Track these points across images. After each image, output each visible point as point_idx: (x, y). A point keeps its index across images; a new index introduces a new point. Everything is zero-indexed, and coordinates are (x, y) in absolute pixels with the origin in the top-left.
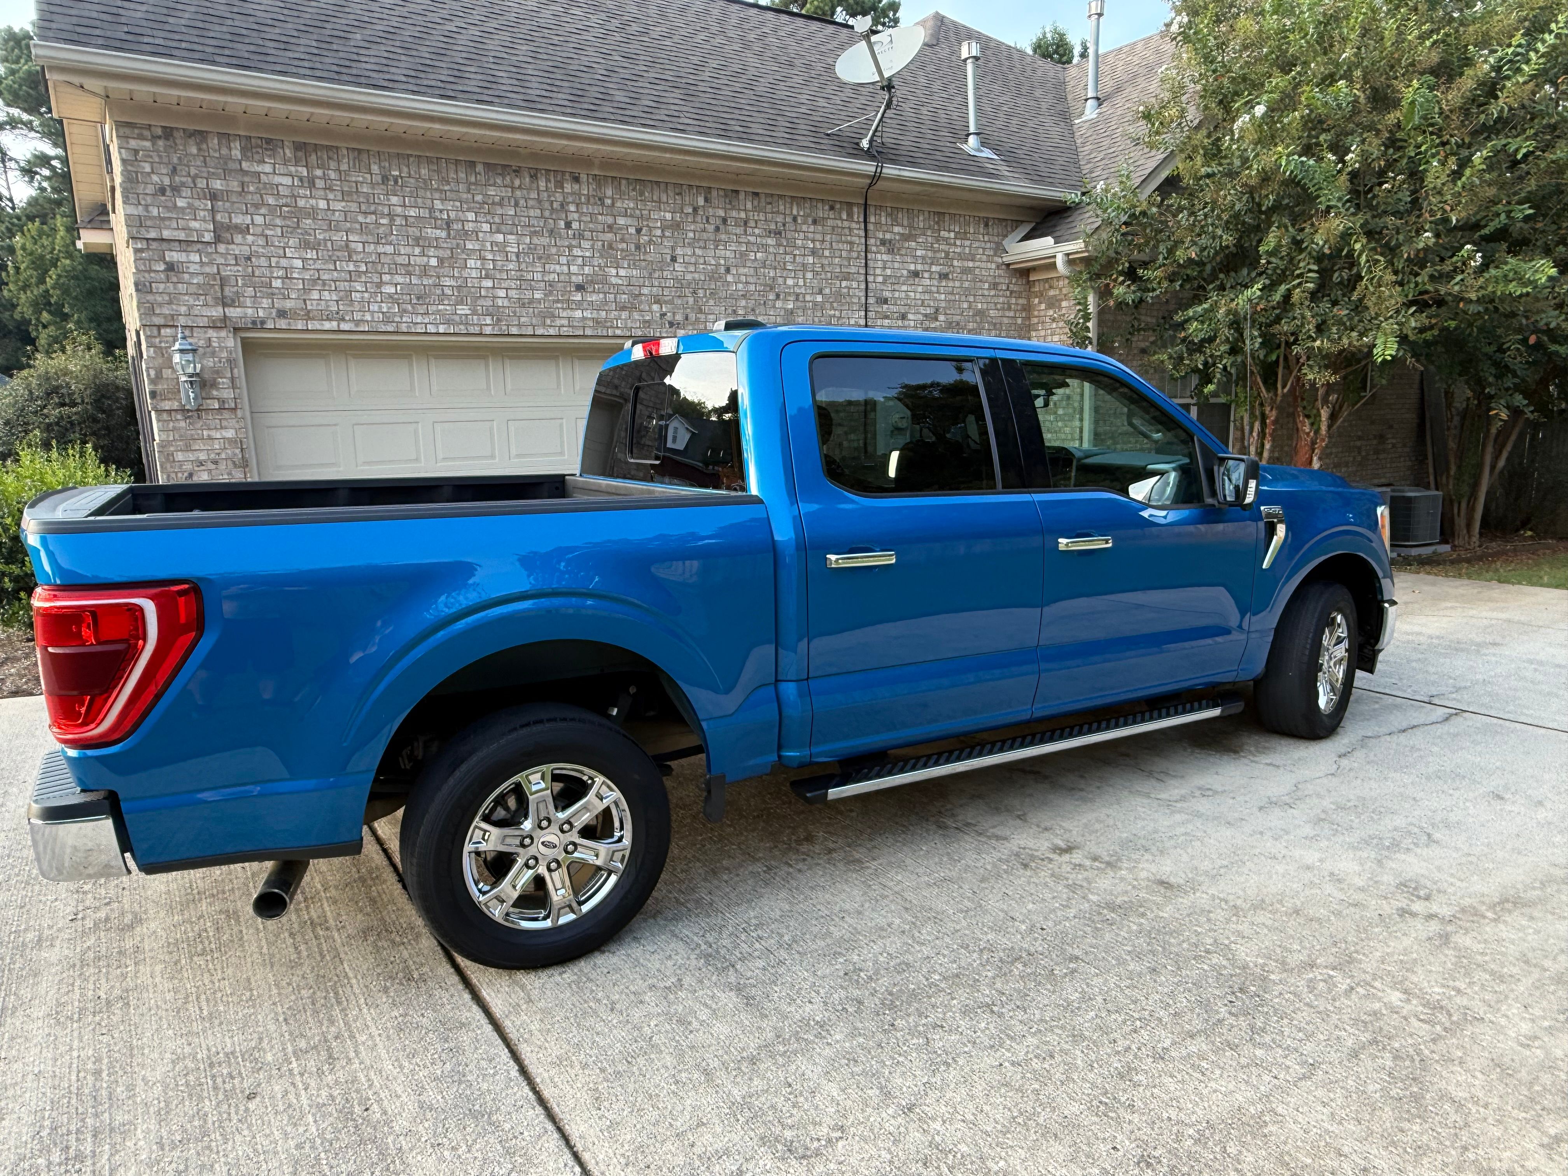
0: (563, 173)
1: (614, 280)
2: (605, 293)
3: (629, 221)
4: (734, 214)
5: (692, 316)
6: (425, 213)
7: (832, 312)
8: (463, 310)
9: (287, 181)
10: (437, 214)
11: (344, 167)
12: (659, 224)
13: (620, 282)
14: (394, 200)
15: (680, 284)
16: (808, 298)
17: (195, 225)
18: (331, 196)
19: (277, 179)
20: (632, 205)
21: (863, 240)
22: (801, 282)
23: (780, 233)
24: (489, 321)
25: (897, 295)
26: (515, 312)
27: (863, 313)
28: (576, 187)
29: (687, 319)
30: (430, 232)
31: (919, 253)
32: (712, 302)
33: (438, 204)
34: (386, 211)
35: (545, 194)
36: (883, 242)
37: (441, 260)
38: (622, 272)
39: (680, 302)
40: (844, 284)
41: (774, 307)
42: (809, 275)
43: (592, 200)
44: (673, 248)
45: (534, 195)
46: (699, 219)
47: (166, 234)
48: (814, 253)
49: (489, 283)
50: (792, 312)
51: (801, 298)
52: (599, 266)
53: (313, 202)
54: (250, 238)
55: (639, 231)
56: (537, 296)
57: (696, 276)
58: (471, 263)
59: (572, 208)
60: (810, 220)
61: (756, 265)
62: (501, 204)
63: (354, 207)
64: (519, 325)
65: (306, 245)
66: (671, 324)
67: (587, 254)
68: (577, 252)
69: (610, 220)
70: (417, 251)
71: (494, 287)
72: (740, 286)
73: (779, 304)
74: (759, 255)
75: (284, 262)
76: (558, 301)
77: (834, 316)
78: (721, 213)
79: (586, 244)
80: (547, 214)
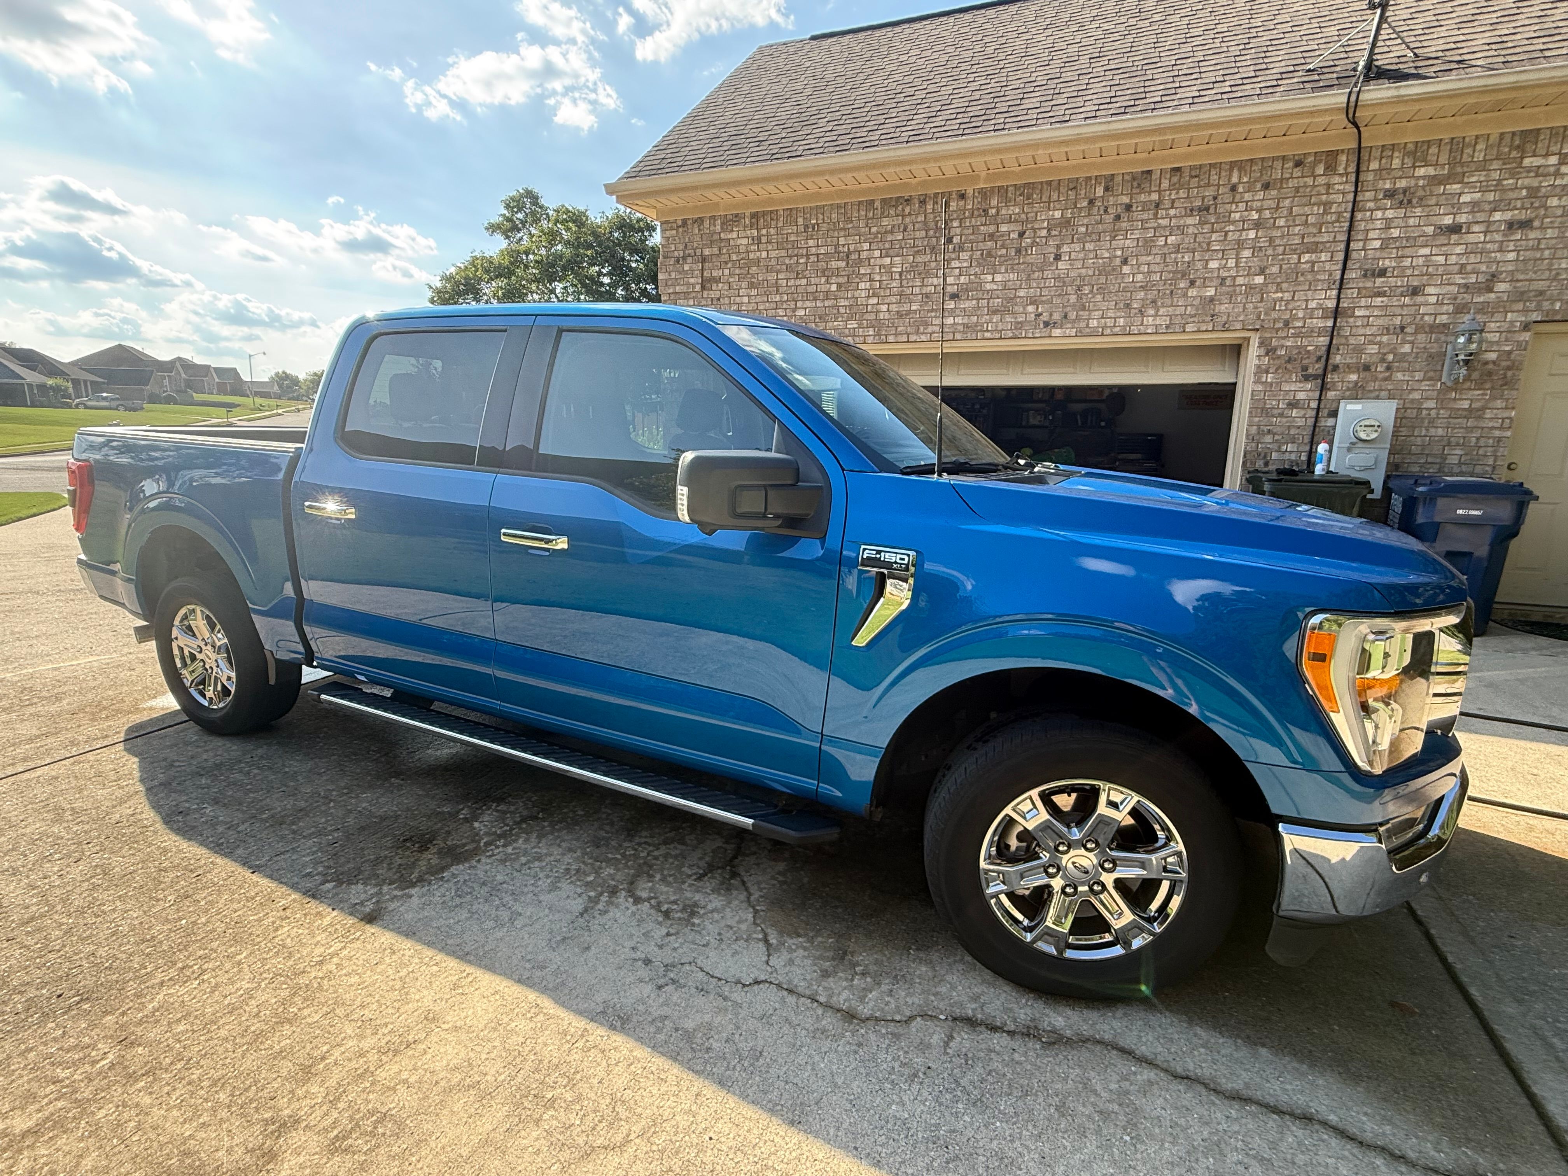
0: (950, 193)
1: (988, 286)
2: (978, 300)
3: (1012, 227)
4: (1143, 198)
5: (1072, 315)
6: (831, 250)
7: (1280, 295)
8: (853, 324)
9: (744, 241)
10: (841, 248)
11: (780, 224)
12: (1045, 224)
13: (995, 287)
14: (811, 243)
15: (1062, 282)
16: (1240, 281)
17: (692, 281)
18: (770, 248)
19: (739, 242)
20: (1017, 210)
21: (1350, 197)
22: (1231, 263)
23: (1207, 209)
24: (871, 333)
25: (1407, 262)
26: (893, 323)
27: (1335, 293)
28: (962, 203)
29: (1066, 317)
30: (834, 264)
31: (1465, 198)
32: (1099, 298)
33: (842, 241)
34: (804, 252)
35: (932, 216)
36: (1390, 194)
37: (839, 285)
38: (998, 278)
39: (1059, 301)
40: (1306, 257)
41: (1185, 295)
42: (1247, 253)
43: (976, 213)
44: (1058, 247)
45: (921, 218)
46: (1095, 211)
48: (1257, 225)
49: (874, 301)
50: (1212, 300)
51: (1228, 282)
52: (976, 274)
53: (758, 254)
54: (720, 285)
55: (1021, 235)
56: (913, 308)
57: (1083, 271)
58: (862, 285)
59: (956, 224)
60: (1259, 186)
61: (1165, 250)
62: (892, 232)
63: (783, 253)
64: (896, 335)
65: (751, 286)
66: (1046, 324)
67: (965, 265)
68: (955, 264)
69: (992, 229)
70: (823, 280)
71: (878, 304)
72: (1139, 277)
73: (1193, 292)
74: (1171, 239)
75: (738, 300)
76: (932, 310)
77: (1282, 299)
78: (1126, 200)
79: (964, 255)
80: (931, 232)
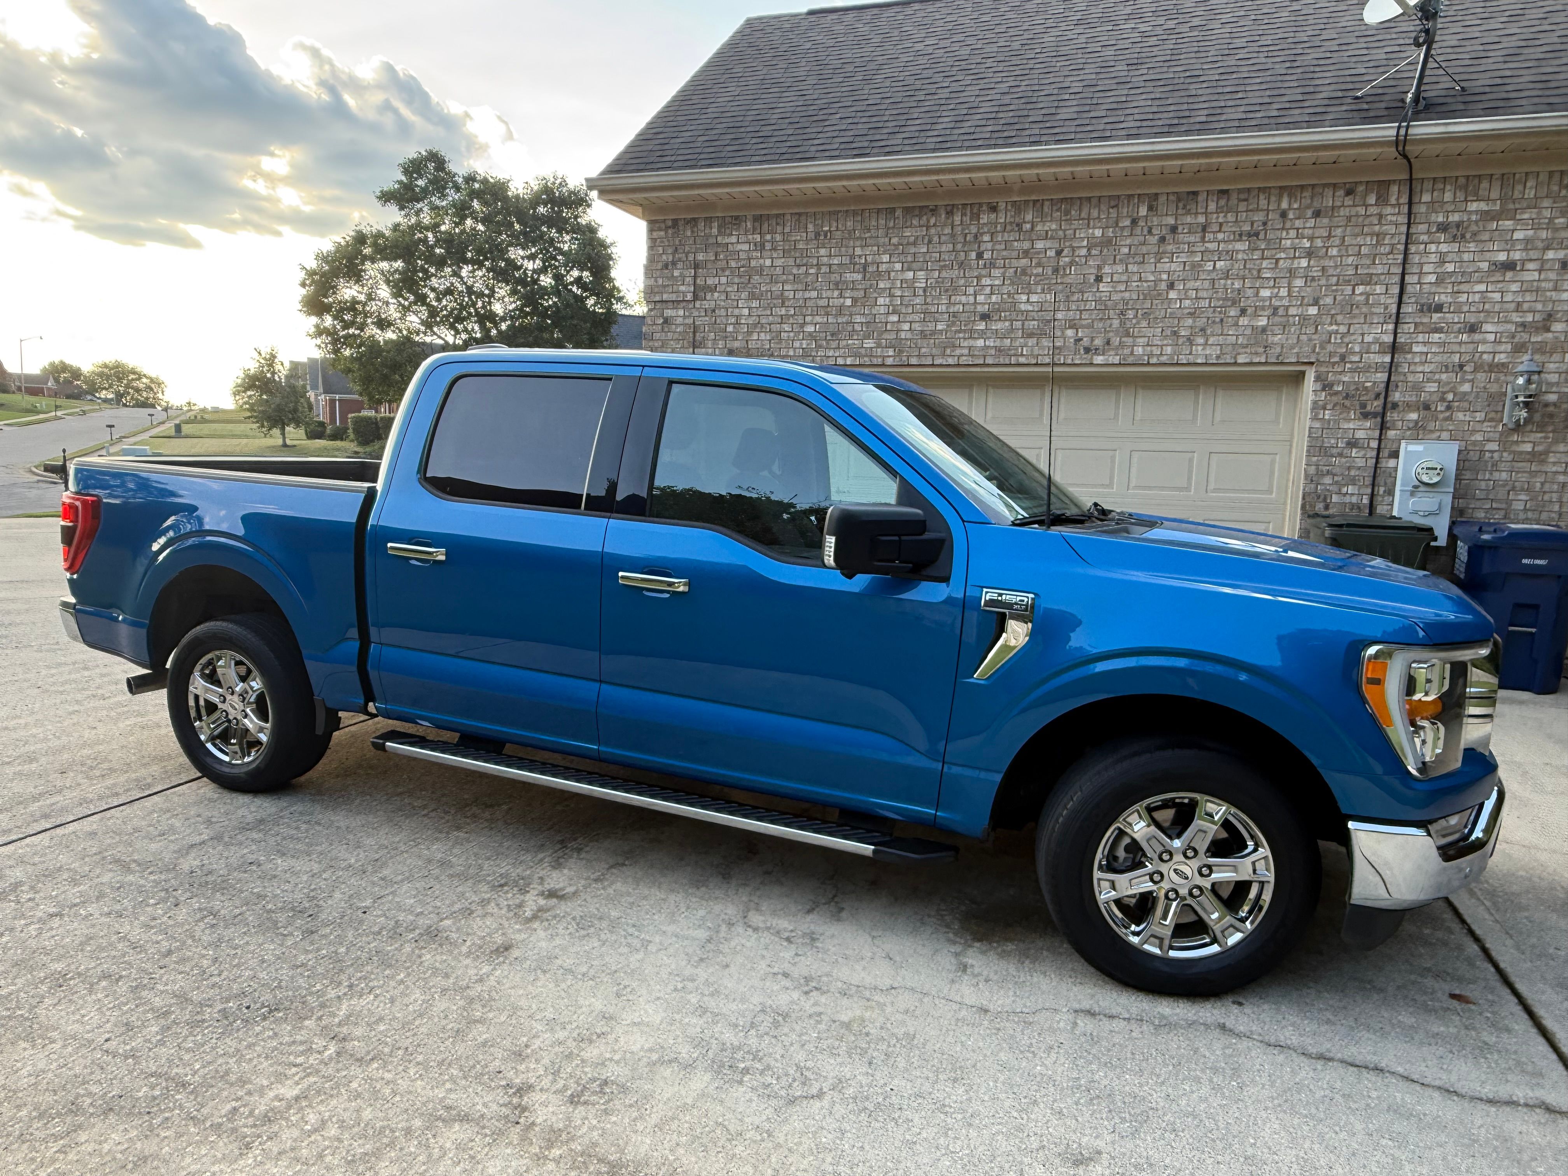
0: (981, 205)
1: (1023, 307)
2: (1012, 321)
3: (1049, 244)
4: (1189, 219)
5: (1116, 341)
6: (846, 260)
7: (1334, 327)
8: (869, 343)
9: (746, 247)
10: (857, 259)
11: (787, 230)
12: (1085, 243)
13: (1030, 308)
14: (823, 252)
15: (1103, 306)
16: (1293, 311)
17: (682, 288)
18: (775, 255)
19: (739, 247)
20: (1054, 227)
21: (1404, 229)
22: (1284, 292)
23: (1257, 235)
24: (891, 353)
25: (1463, 298)
26: (916, 344)
27: (1391, 327)
28: (993, 216)
29: (1108, 343)
30: (849, 277)
31: (1518, 235)
32: (1144, 324)
33: (858, 251)
34: (815, 262)
35: (960, 228)
36: (1443, 228)
37: (855, 300)
38: (1034, 298)
39: (1100, 325)
40: (1360, 289)
41: (1236, 324)
42: (1299, 282)
43: (1008, 228)
44: (1099, 268)
45: (947, 230)
46: (1138, 231)
47: (665, 297)
48: (1310, 254)
49: (895, 318)
50: (1264, 330)
51: (1281, 312)
52: (1009, 294)
53: (762, 261)
54: (716, 294)
55: (1059, 253)
56: (939, 327)
57: (1127, 295)
58: (881, 301)
59: (986, 238)
60: (1309, 213)
61: (1214, 275)
62: (914, 244)
63: (791, 262)
64: (919, 356)
65: (752, 297)
66: (1087, 350)
67: (997, 282)
68: (986, 281)
69: (1026, 245)
70: (836, 293)
71: (899, 321)
72: (1187, 303)
73: (1244, 321)
74: (1219, 264)
75: (737, 312)
76: (960, 331)
77: (1337, 332)
78: (1171, 221)
79: (996, 272)
80: (959, 247)
